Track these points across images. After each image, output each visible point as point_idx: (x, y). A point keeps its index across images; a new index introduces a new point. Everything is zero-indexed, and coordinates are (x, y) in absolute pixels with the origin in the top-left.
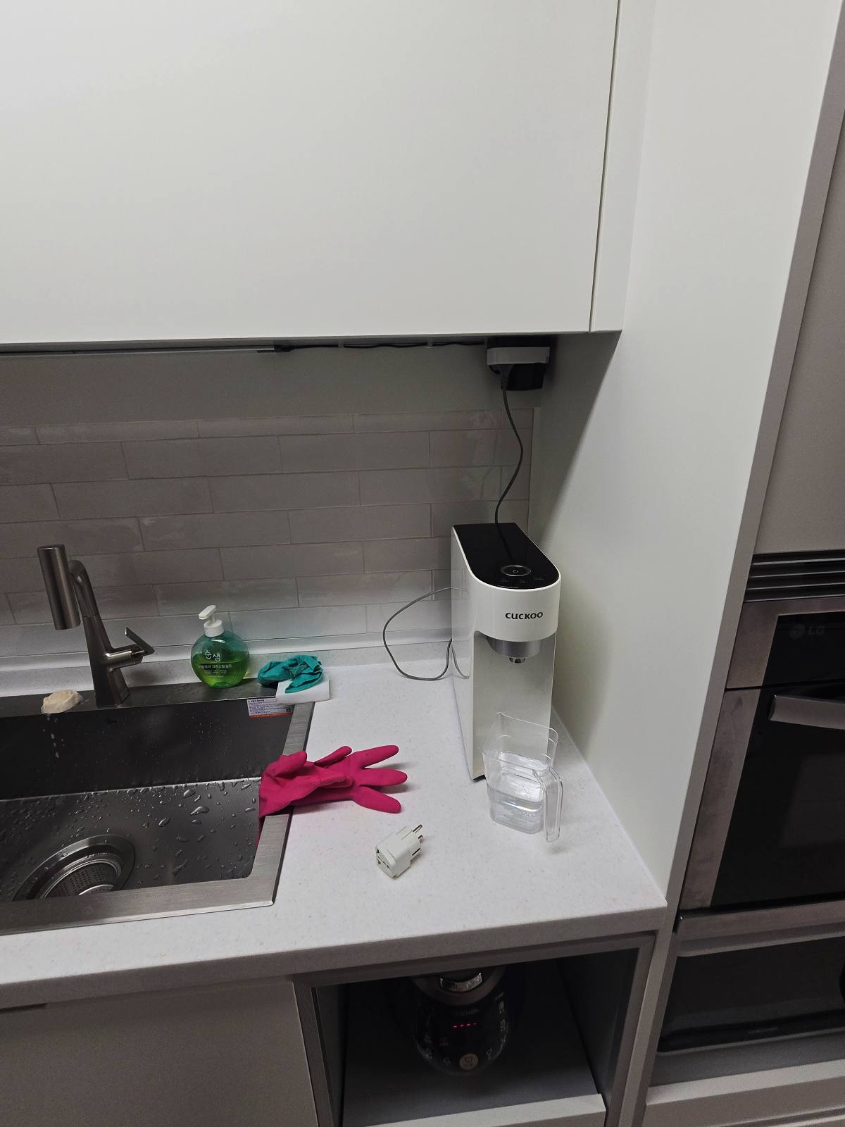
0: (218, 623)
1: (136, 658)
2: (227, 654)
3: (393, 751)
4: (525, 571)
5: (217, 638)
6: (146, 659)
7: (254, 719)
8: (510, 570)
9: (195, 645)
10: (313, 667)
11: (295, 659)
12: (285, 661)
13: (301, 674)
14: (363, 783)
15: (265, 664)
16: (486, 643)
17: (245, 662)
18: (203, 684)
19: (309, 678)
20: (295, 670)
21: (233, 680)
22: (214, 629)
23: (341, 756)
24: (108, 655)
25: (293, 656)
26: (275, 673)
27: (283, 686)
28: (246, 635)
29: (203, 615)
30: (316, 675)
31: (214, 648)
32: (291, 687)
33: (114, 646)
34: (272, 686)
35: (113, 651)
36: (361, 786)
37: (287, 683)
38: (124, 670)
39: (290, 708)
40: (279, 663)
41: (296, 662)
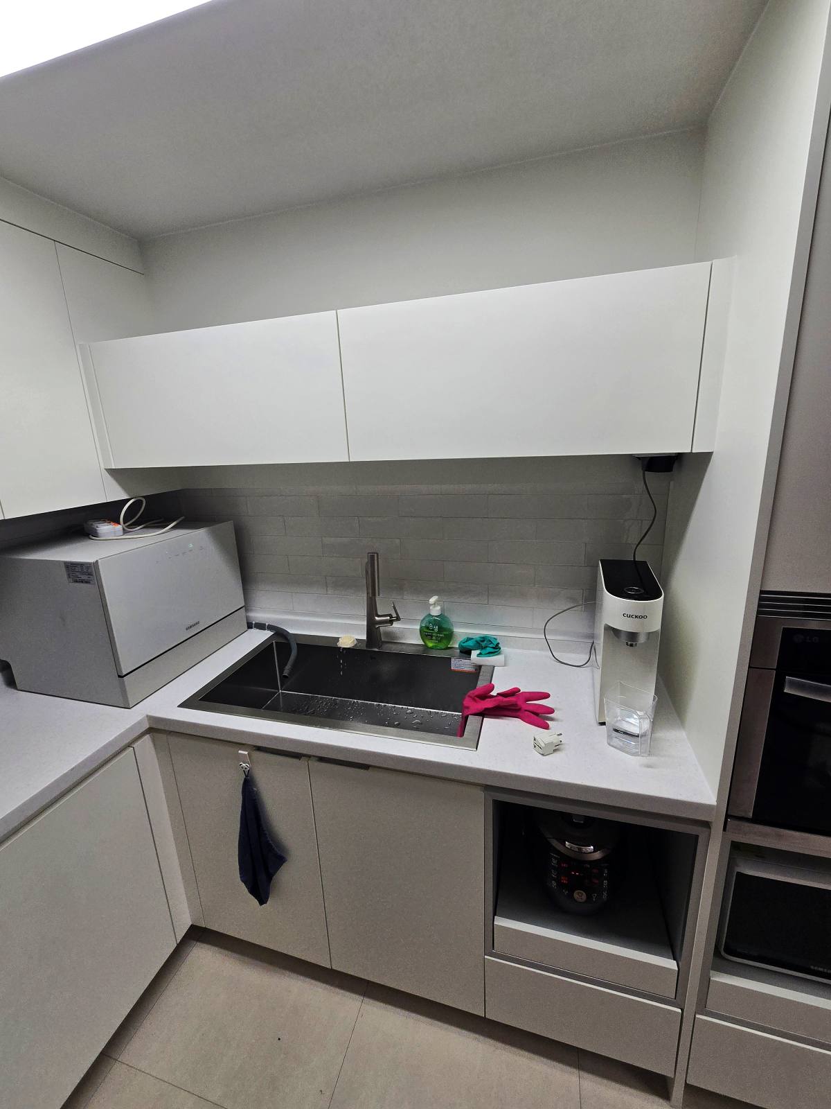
0: (439, 608)
1: (391, 622)
2: (441, 629)
3: (546, 696)
4: (640, 591)
5: (436, 616)
6: (395, 625)
7: (454, 671)
8: (631, 590)
9: (422, 620)
10: (495, 643)
11: (483, 638)
12: (477, 637)
13: (487, 647)
14: (526, 709)
15: (463, 638)
16: (613, 632)
17: (450, 636)
18: (425, 646)
19: (492, 650)
20: (483, 644)
21: (442, 646)
22: (436, 611)
23: (514, 692)
24: (376, 618)
25: (482, 636)
26: (470, 643)
27: (474, 654)
28: (453, 618)
29: (433, 600)
30: (496, 649)
31: (436, 623)
32: (480, 654)
33: (379, 614)
34: (466, 652)
35: (379, 616)
36: (526, 710)
37: (478, 652)
38: (382, 629)
39: (479, 667)
40: (472, 639)
41: (484, 639)
